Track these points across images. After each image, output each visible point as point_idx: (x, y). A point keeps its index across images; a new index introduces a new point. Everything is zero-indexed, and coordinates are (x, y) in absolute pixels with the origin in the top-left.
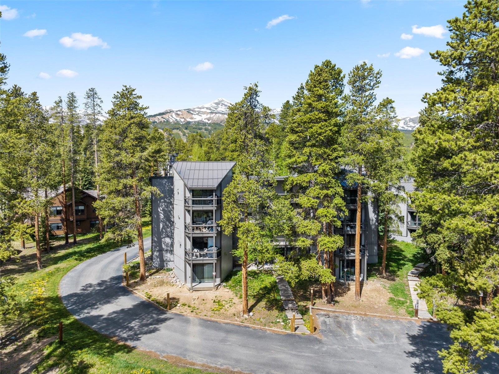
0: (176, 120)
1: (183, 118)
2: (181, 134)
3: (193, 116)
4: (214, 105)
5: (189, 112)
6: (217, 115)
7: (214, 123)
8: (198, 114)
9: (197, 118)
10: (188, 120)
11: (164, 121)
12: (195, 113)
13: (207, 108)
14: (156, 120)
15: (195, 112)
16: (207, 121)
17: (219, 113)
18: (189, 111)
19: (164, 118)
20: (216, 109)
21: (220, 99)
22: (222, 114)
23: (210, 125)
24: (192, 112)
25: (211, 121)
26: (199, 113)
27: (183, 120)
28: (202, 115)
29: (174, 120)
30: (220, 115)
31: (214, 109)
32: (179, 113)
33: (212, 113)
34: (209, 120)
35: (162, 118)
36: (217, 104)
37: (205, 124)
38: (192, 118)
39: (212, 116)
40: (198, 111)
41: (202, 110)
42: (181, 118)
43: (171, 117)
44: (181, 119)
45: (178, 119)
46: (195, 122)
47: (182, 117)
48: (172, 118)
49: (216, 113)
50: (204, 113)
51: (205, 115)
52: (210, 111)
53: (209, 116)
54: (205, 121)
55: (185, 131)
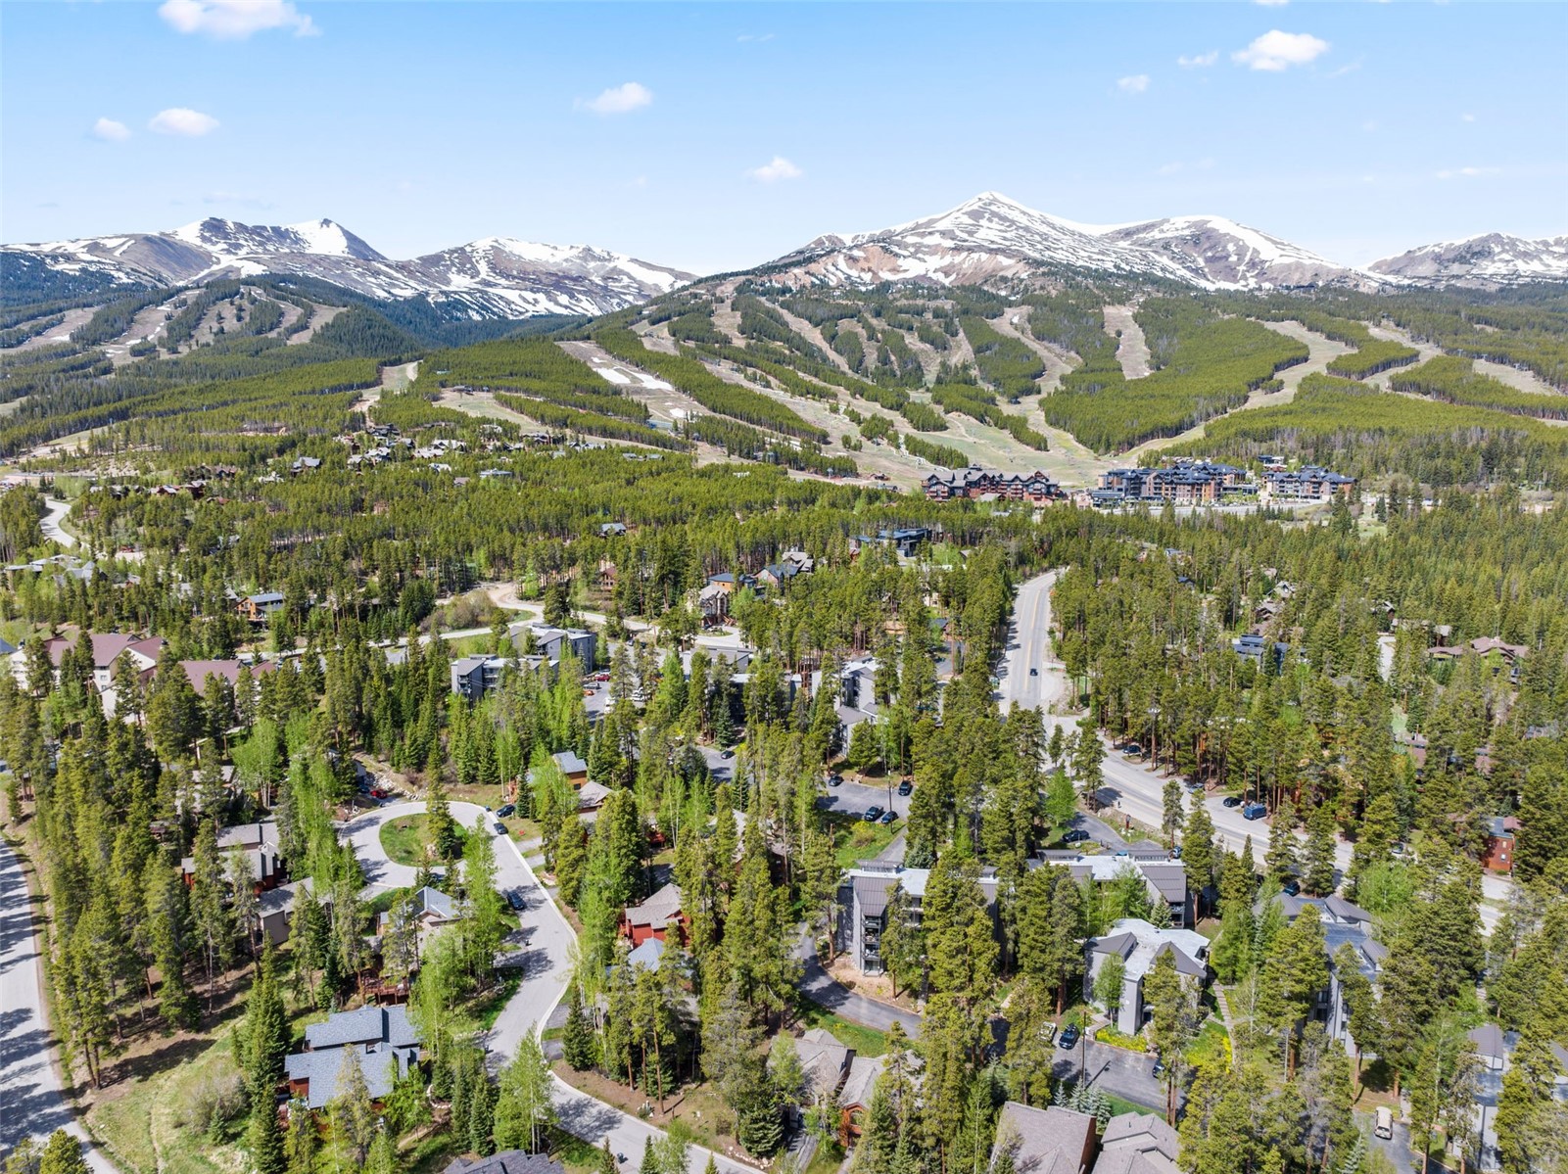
0: (849, 277)
1: (870, 270)
2: (863, 333)
3: (901, 261)
4: (967, 220)
5: (886, 250)
6: (975, 256)
7: (963, 288)
8: (913, 255)
9: (912, 268)
10: (886, 276)
11: (813, 285)
12: (906, 253)
13: (943, 233)
14: (790, 283)
15: (906, 247)
16: (940, 277)
17: (980, 248)
18: (886, 243)
19: (813, 275)
20: (971, 233)
21: (985, 195)
22: (991, 251)
23: (949, 293)
24: (895, 249)
25: (954, 276)
26: (918, 251)
27: (867, 277)
28: (926, 257)
29: (843, 277)
30: (984, 256)
31: (965, 236)
32: (856, 253)
33: (957, 249)
34: (947, 275)
35: (807, 273)
36: (976, 215)
37: (934, 292)
38: (895, 270)
39: (958, 259)
40: (913, 245)
41: (929, 240)
42: (863, 270)
43: (832, 269)
44: (863, 275)
45: (854, 273)
46: (905, 282)
47: (866, 266)
48: (836, 272)
49: (970, 250)
50: (934, 250)
51: (938, 257)
52: (951, 244)
53: (947, 260)
54: (935, 276)
55: (874, 322)
